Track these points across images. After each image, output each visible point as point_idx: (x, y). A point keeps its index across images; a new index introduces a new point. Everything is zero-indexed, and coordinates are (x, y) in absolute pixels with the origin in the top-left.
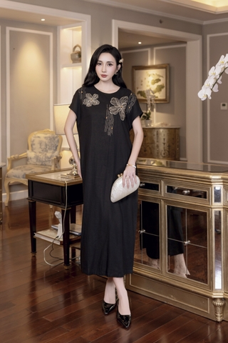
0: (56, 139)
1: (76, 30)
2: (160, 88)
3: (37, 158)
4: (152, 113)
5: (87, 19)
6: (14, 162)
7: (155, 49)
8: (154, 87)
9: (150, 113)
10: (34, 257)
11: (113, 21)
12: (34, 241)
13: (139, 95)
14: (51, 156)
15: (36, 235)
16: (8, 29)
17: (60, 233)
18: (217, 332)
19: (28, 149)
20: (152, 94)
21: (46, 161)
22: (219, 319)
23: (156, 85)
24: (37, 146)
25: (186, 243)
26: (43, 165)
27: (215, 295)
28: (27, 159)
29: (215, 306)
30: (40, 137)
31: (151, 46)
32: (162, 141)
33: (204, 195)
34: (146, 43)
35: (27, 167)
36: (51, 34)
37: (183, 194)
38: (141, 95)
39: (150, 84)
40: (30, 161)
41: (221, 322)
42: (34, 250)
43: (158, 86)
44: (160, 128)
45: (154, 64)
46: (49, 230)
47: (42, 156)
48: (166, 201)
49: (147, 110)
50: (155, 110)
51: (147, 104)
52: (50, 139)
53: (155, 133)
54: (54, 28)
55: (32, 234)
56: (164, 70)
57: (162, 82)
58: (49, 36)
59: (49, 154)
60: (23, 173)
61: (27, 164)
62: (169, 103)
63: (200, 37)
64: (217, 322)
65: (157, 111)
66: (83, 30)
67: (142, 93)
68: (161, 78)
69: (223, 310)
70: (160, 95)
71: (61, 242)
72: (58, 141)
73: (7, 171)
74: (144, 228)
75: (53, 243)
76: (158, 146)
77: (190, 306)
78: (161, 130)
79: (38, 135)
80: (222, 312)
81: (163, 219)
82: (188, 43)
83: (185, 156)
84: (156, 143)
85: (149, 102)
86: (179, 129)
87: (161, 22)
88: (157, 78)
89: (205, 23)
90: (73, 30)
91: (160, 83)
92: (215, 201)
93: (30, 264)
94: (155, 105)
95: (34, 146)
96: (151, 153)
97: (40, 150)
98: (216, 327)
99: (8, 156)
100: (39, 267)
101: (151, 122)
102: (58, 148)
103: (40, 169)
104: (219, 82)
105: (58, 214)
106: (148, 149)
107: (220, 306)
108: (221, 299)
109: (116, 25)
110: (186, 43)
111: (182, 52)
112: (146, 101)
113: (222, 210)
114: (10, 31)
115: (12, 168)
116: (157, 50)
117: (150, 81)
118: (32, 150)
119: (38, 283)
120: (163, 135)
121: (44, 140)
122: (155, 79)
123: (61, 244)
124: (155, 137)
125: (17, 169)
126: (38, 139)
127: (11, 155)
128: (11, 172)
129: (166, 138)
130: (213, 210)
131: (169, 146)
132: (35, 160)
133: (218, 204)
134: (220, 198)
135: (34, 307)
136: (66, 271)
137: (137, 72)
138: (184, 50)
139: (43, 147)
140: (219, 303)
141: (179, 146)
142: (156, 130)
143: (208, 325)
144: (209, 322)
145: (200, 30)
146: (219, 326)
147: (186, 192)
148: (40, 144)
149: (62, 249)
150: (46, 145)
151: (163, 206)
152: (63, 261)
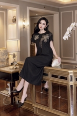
11: (28, 7)
17: (9, 92)
21: (3, 60)
25: (59, 97)
48: (51, 81)
52: (5, 51)
54: (6, 10)
58: (4, 13)
59: (4, 57)
66: (16, 10)
71: (10, 96)
74: (42, 91)
75: (7, 96)
87: (45, 7)
89: (60, 8)
97: (1, 55)
102: (8, 54)
104: (71, 33)
105: (9, 84)
113: (73, 85)
121: (2, 52)
130: (70, 85)
133: (72, 82)
136: (12, 107)
138: (53, 17)
145: (58, 10)
147: (59, 77)
149: (10, 99)
152: (11, 103)
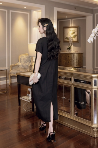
0: (30, 58)
1: (39, 11)
2: (75, 36)
3: (22, 65)
4: (71, 47)
5: (43, 7)
6: (13, 67)
7: (73, 19)
8: (72, 36)
9: (70, 47)
10: (20, 107)
11: (55, 8)
12: (20, 101)
13: (66, 39)
14: (28, 65)
15: (21, 98)
16: (11, 11)
17: (30, 98)
18: (94, 142)
19: (19, 62)
20: (71, 39)
21: (26, 67)
22: (95, 137)
23: (73, 35)
24: (22, 60)
25: (82, 103)
26: (25, 68)
27: (94, 126)
28: (18, 66)
29: (94, 131)
30: (24, 57)
31: (71, 18)
32: (75, 59)
33: (89, 83)
34: (69, 17)
35: (18, 69)
36: (29, 13)
37: (81, 82)
38: (67, 39)
39: (71, 34)
40: (20, 67)
41: (96, 138)
42: (20, 104)
43: (74, 35)
44: (75, 53)
45: (73, 26)
46: (26, 96)
47: (24, 65)
48: (74, 85)
49: (69, 45)
50: (73, 45)
51: (69, 43)
52: (28, 58)
53: (73, 55)
54: (30, 11)
55: (19, 98)
56: (77, 28)
57: (76, 34)
58: (28, 14)
59: (27, 64)
60: (16, 72)
61: (18, 68)
62: (78, 42)
63: (92, 14)
64: (95, 138)
65: (74, 46)
66: (42, 11)
67: (67, 38)
68: (75, 32)
69: (97, 133)
70: (75, 39)
71: (31, 101)
72: (31, 58)
73: (10, 71)
74: (64, 97)
75: (27, 102)
76: (74, 61)
77: (83, 131)
78: (75, 54)
79: (23, 56)
80: (97, 134)
81: (72, 93)
82: (87, 17)
83: (85, 65)
84: (73, 60)
85: (70, 42)
86: (83, 53)
87: (75, 8)
88: (74, 32)
89: (94, 8)
90: (38, 12)
91: (75, 34)
92: (94, 86)
93: (18, 110)
94: (73, 44)
95: (21, 61)
96: (71, 64)
97: (24, 62)
98: (94, 140)
99: (10, 65)
100: (22, 112)
101: (71, 50)
102: (31, 61)
103: (24, 70)
104: (97, 35)
106: (69, 62)
107: (96, 131)
108: (96, 128)
109: (56, 9)
110: (86, 17)
111: (85, 21)
112: (69, 41)
113: (97, 89)
114: (12, 12)
115: (12, 69)
116: (74, 20)
117: (71, 33)
118: (20, 62)
119: (21, 119)
120: (76, 56)
121: (25, 58)
122: (73, 32)
123: (31, 102)
124: (73, 57)
125: (14, 70)
126: (23, 58)
127: (11, 64)
128: (11, 71)
129: (77, 57)
130: (93, 90)
131: (78, 61)
132: (21, 67)
133: (95, 87)
134: (96, 84)
135: (19, 129)
136: (33, 114)
137: (65, 29)
138: (85, 20)
139: (25, 61)
140: (95, 130)
141: (83, 61)
142: (73, 54)
143: (91, 139)
144: (91, 137)
145: (92, 12)
146: (95, 139)
147: (82, 81)
148: (24, 60)
149: (31, 104)
150: (26, 60)
151: (72, 87)
152: (32, 109)
